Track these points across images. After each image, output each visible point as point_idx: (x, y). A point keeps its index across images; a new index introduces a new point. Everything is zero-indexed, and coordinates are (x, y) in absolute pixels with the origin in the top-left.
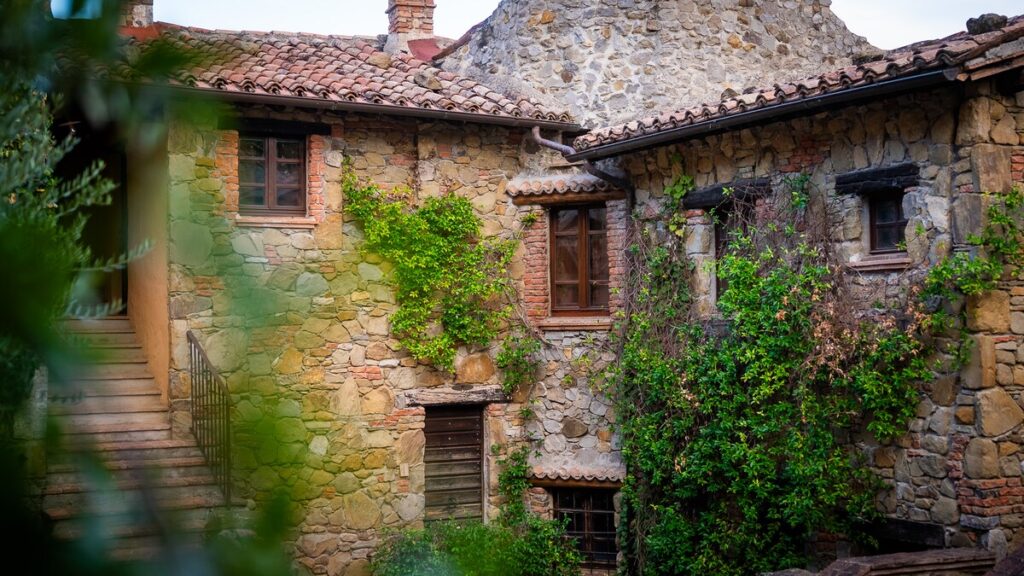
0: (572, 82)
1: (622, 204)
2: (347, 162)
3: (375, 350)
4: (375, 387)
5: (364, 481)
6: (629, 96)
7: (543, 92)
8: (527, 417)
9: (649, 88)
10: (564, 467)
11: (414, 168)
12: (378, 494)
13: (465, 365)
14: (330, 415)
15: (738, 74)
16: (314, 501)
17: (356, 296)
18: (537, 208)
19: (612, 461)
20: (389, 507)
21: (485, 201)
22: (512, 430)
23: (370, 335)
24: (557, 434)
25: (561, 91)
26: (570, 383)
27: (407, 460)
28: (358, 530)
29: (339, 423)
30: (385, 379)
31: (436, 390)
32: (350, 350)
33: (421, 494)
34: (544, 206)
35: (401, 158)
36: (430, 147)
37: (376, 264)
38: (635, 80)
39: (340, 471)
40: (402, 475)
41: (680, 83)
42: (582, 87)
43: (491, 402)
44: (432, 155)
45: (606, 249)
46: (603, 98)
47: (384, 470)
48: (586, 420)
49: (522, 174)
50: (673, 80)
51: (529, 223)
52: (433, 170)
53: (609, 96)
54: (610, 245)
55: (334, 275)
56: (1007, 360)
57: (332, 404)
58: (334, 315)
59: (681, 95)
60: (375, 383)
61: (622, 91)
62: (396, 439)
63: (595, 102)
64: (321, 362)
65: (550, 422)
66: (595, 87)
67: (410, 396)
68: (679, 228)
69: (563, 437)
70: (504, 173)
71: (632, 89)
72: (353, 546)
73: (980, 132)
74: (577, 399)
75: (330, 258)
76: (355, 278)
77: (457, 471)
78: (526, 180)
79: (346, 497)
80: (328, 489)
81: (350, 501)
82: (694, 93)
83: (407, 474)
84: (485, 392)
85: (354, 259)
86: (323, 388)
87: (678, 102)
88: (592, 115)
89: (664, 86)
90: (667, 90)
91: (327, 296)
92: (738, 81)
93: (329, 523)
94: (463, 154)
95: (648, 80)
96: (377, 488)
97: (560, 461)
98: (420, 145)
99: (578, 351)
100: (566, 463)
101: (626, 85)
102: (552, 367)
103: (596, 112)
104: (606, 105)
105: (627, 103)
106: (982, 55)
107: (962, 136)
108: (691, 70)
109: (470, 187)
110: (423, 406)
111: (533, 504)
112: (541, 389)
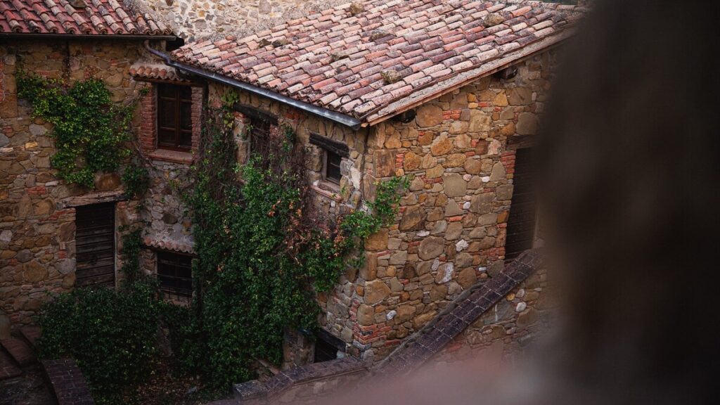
0: (172, 6)
1: (201, 90)
2: (19, 60)
3: (42, 177)
4: (43, 199)
5: (36, 254)
6: (208, 22)
7: (154, 10)
8: (141, 209)
9: (220, 19)
10: (163, 240)
11: (67, 62)
12: (45, 261)
13: (101, 181)
14: (13, 218)
15: (279, 7)
16: (3, 269)
17: (28, 145)
18: (149, 85)
19: (191, 241)
20: (53, 268)
21: (115, 79)
22: (132, 217)
23: (38, 168)
24: (159, 220)
25: (165, 11)
26: (168, 191)
27: (64, 240)
28: (33, 283)
29: (19, 222)
30: (50, 193)
31: (83, 197)
32: (25, 178)
33: (73, 258)
34: (153, 83)
35: (57, 54)
36: (77, 48)
37: (42, 124)
38: (212, 12)
39: (20, 249)
40: (61, 248)
41: (240, 17)
42: (179, 10)
43: (118, 201)
44: (78, 53)
45: (191, 116)
46: (191, 20)
47: (50, 247)
48: (176, 214)
49: (140, 60)
50: (237, 14)
51: (143, 93)
52: (79, 63)
53: (195, 20)
54: (193, 114)
55: (13, 134)
56: (384, 265)
57: (14, 211)
58: (14, 158)
59: (240, 24)
60: (42, 196)
61: (204, 18)
62: (57, 228)
63: (187, 22)
64: (6, 187)
65: (156, 212)
66: (187, 12)
67: (66, 202)
68: (230, 122)
69: (163, 222)
70: (128, 60)
71: (209, 17)
72: (30, 291)
73: (378, 144)
74: (172, 202)
75: (9, 123)
76: (28, 134)
77: (97, 240)
78: (142, 65)
79: (24, 265)
80: (13, 261)
81: (27, 267)
82: (249, 22)
83: (64, 248)
84: (114, 196)
85: (26, 123)
86: (8, 202)
87: (238, 29)
88: (184, 30)
89: (229, 19)
90: (232, 21)
91: (8, 147)
92: (279, 11)
93: (14, 280)
94: (100, 50)
95: (220, 13)
96: (44, 257)
97: (162, 237)
98: (70, 47)
99: (173, 174)
100: (164, 238)
101: (206, 14)
102: (157, 181)
103: (187, 28)
104: (194, 25)
105: (206, 26)
106: (377, 112)
107: (369, 142)
108: (248, 7)
109: (104, 71)
110: (74, 207)
111: (145, 258)
112: (150, 193)
